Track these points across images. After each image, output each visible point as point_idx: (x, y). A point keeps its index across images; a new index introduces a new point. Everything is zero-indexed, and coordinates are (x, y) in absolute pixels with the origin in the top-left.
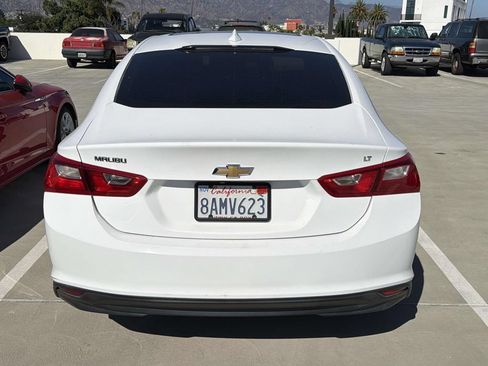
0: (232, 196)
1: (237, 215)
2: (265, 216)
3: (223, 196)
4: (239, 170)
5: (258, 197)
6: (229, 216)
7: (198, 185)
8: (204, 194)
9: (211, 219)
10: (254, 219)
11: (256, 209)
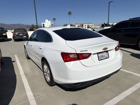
0: (103, 54)
1: (105, 58)
2: (108, 57)
3: (102, 55)
4: (106, 48)
5: (106, 54)
6: (104, 58)
7: (98, 53)
8: (99, 55)
9: (101, 60)
10: (107, 58)
11: (107, 56)
